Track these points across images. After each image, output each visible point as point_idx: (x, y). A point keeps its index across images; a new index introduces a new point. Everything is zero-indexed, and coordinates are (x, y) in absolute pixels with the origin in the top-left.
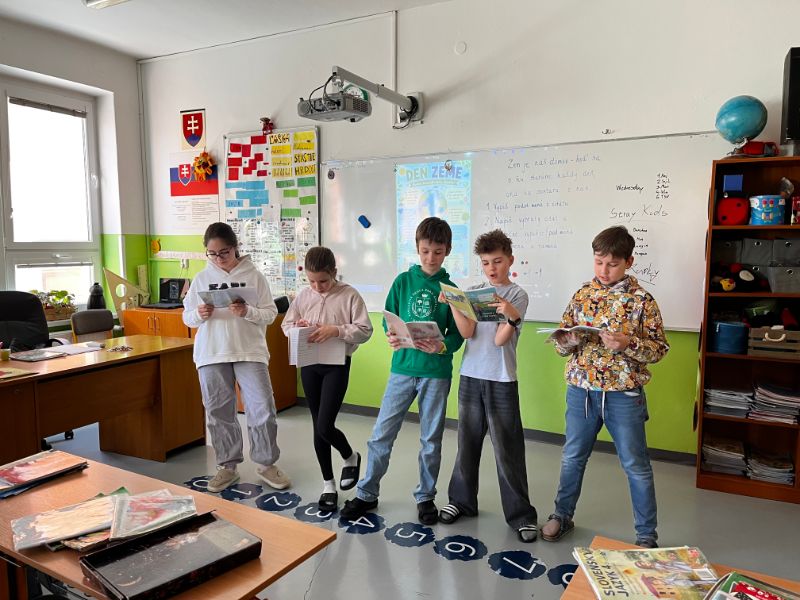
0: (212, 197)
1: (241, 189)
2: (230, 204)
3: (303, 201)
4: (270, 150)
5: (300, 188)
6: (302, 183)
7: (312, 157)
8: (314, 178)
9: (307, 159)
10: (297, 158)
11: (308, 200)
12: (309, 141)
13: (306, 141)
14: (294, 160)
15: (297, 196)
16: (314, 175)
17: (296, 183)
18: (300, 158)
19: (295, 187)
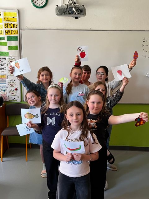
3: (10, 48)
5: (8, 42)
6: (9, 39)
7: (15, 26)
8: (17, 37)
9: (13, 27)
10: (6, 26)
11: (14, 48)
12: (13, 17)
13: (12, 17)
14: (4, 26)
15: (7, 46)
16: (17, 35)
17: (6, 38)
18: (8, 25)
19: (5, 41)
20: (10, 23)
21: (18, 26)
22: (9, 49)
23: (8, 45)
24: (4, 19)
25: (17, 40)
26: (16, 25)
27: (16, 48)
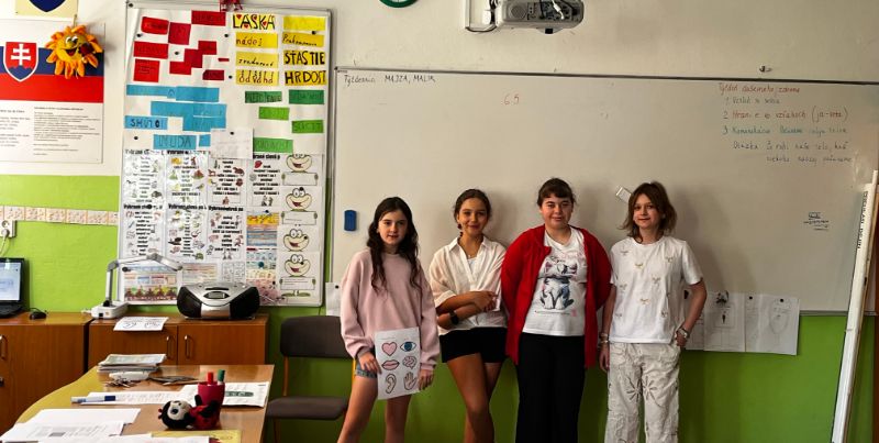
0: (89, 108)
1: (164, 99)
2: (133, 123)
3: (298, 127)
4: (233, 38)
5: (293, 106)
6: (296, 97)
7: (318, 58)
8: (322, 92)
9: (310, 61)
10: (290, 58)
11: (310, 126)
12: (313, 33)
13: (310, 32)
14: (282, 59)
15: (287, 119)
16: (323, 87)
17: (286, 97)
18: (296, 57)
19: (284, 103)
20: (302, 48)
21: (326, 60)
22: (294, 131)
23: (293, 117)
24: (285, 36)
25: (322, 103)
26: (321, 57)
27: (316, 126)
